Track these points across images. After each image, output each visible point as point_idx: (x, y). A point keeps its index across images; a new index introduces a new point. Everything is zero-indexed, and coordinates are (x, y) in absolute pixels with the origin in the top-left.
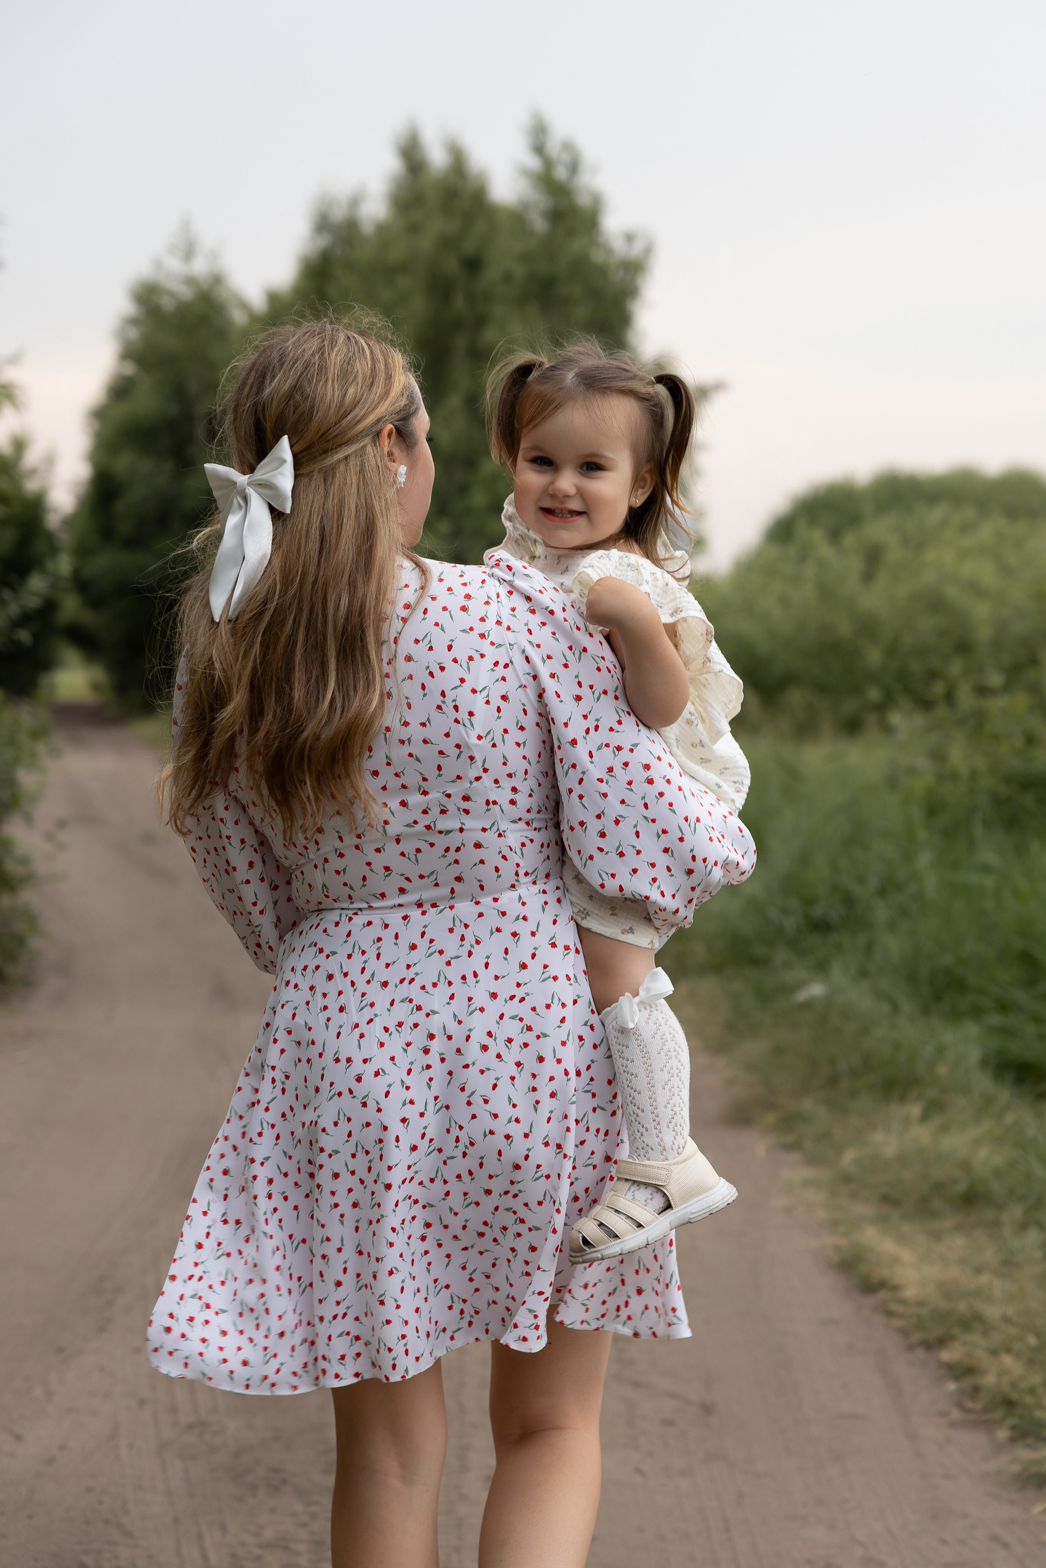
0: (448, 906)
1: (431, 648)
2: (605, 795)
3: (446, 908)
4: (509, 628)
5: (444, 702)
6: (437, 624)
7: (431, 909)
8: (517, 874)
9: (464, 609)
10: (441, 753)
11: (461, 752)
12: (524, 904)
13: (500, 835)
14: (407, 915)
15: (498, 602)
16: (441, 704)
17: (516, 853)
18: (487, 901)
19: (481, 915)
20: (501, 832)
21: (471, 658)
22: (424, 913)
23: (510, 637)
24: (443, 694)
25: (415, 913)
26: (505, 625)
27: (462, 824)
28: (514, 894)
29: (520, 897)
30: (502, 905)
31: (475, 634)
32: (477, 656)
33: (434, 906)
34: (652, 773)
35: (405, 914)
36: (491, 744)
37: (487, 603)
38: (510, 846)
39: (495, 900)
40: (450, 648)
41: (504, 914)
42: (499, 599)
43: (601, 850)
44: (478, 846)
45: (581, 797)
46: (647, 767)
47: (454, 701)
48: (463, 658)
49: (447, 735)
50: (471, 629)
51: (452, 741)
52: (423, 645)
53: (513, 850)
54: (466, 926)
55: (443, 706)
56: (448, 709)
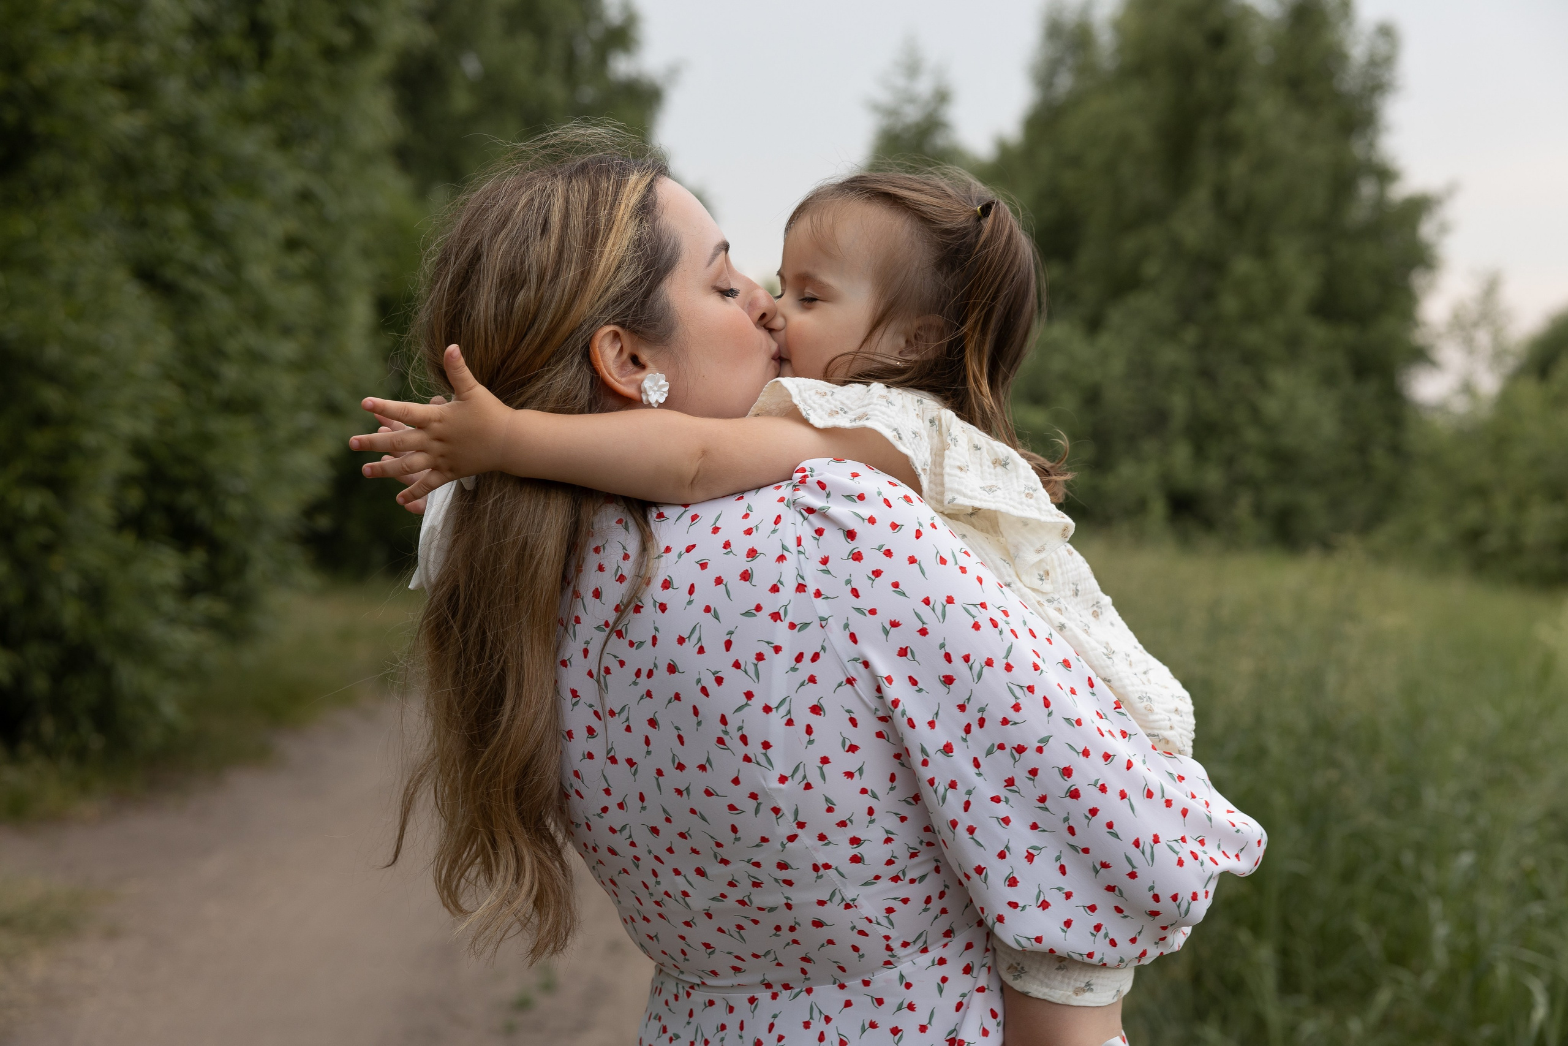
0: (804, 989)
1: (701, 650)
2: (1006, 821)
3: (801, 991)
4: (818, 594)
5: (726, 732)
6: (708, 609)
7: (784, 991)
8: (889, 948)
9: (746, 576)
10: (732, 808)
11: (759, 804)
12: (908, 986)
13: (848, 906)
14: (753, 996)
15: (799, 552)
16: (722, 735)
17: (879, 924)
18: (855, 984)
19: (848, 1004)
20: (849, 902)
21: (760, 657)
22: (774, 996)
23: (821, 607)
24: (724, 720)
25: (764, 996)
26: (811, 589)
27: (787, 898)
28: (892, 974)
29: (902, 977)
30: (875, 989)
31: (764, 615)
32: (768, 651)
33: (786, 987)
34: (1076, 780)
35: (752, 995)
36: (803, 785)
37: (781, 558)
38: (867, 918)
39: (866, 983)
40: (728, 645)
41: (880, 1002)
42: (800, 548)
43: (1014, 905)
44: (818, 924)
45: (971, 830)
46: (1067, 772)
47: (740, 728)
48: (748, 659)
49: (736, 781)
50: (758, 608)
51: (744, 789)
52: (690, 646)
53: (874, 920)
54: (828, 1019)
55: (726, 738)
56: (733, 741)
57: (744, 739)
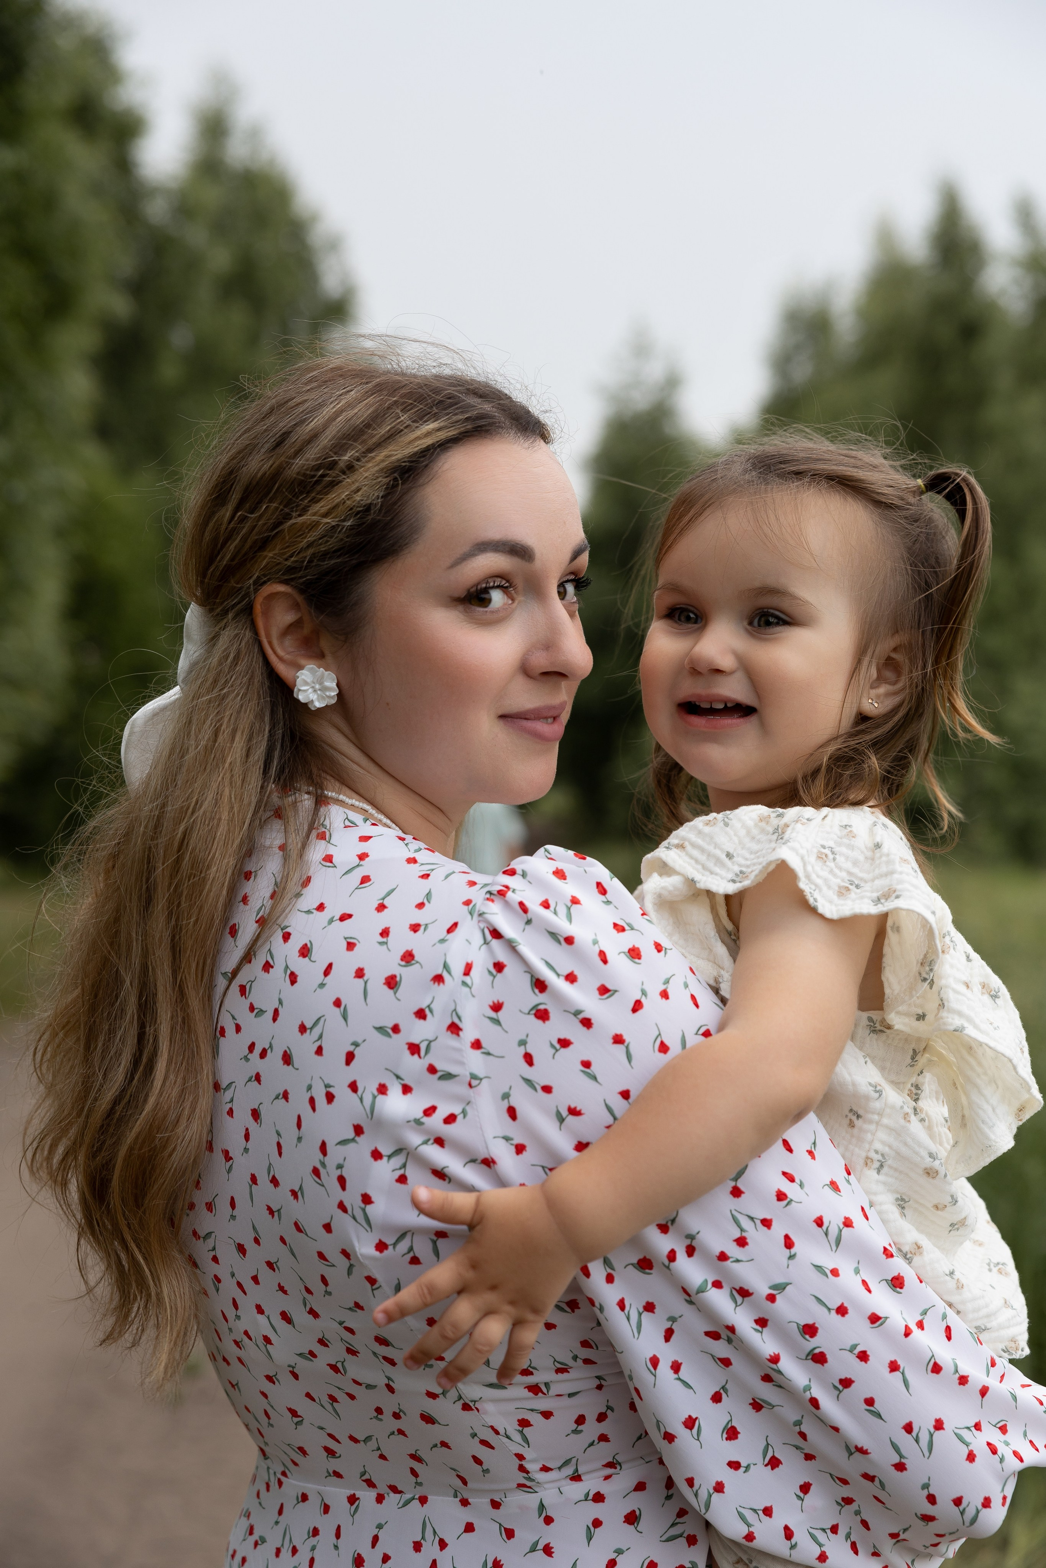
0: (417, 1497)
1: (320, 1051)
3: (413, 1498)
5: (323, 1164)
6: (339, 1003)
7: (392, 1494)
8: (522, 1469)
9: (393, 982)
10: (321, 1256)
11: (352, 1266)
12: (549, 1520)
13: (466, 1407)
14: (354, 1495)
16: (319, 1166)
17: (508, 1437)
18: (481, 1502)
19: (469, 1528)
20: (468, 1402)
21: (383, 1089)
22: (380, 1499)
24: (323, 1148)
25: (367, 1496)
27: (388, 1378)
28: (531, 1500)
29: (542, 1507)
30: (507, 1515)
31: (401, 1042)
32: (394, 1086)
33: (394, 1489)
35: (352, 1492)
36: (408, 1257)
38: (492, 1427)
39: (496, 1505)
40: (350, 1058)
41: (510, 1533)
44: (428, 1419)
47: (340, 1167)
49: (328, 1229)
50: (396, 1029)
51: (336, 1240)
53: (502, 1431)
54: (443, 1544)
55: (322, 1171)
56: (330, 1178)
57: (342, 1181)
